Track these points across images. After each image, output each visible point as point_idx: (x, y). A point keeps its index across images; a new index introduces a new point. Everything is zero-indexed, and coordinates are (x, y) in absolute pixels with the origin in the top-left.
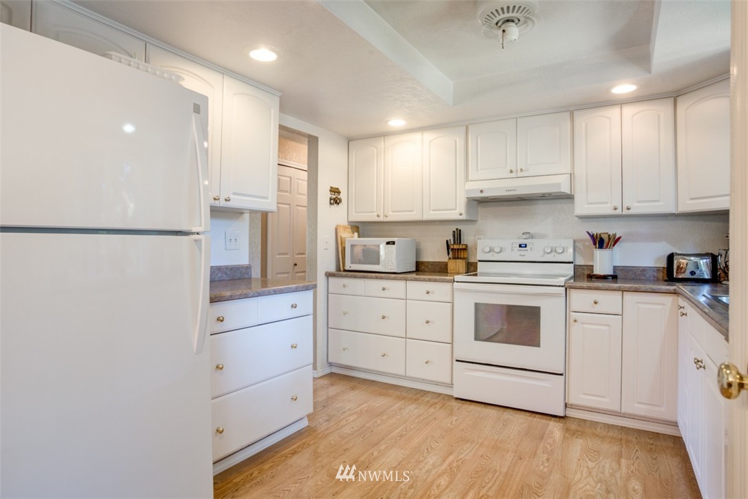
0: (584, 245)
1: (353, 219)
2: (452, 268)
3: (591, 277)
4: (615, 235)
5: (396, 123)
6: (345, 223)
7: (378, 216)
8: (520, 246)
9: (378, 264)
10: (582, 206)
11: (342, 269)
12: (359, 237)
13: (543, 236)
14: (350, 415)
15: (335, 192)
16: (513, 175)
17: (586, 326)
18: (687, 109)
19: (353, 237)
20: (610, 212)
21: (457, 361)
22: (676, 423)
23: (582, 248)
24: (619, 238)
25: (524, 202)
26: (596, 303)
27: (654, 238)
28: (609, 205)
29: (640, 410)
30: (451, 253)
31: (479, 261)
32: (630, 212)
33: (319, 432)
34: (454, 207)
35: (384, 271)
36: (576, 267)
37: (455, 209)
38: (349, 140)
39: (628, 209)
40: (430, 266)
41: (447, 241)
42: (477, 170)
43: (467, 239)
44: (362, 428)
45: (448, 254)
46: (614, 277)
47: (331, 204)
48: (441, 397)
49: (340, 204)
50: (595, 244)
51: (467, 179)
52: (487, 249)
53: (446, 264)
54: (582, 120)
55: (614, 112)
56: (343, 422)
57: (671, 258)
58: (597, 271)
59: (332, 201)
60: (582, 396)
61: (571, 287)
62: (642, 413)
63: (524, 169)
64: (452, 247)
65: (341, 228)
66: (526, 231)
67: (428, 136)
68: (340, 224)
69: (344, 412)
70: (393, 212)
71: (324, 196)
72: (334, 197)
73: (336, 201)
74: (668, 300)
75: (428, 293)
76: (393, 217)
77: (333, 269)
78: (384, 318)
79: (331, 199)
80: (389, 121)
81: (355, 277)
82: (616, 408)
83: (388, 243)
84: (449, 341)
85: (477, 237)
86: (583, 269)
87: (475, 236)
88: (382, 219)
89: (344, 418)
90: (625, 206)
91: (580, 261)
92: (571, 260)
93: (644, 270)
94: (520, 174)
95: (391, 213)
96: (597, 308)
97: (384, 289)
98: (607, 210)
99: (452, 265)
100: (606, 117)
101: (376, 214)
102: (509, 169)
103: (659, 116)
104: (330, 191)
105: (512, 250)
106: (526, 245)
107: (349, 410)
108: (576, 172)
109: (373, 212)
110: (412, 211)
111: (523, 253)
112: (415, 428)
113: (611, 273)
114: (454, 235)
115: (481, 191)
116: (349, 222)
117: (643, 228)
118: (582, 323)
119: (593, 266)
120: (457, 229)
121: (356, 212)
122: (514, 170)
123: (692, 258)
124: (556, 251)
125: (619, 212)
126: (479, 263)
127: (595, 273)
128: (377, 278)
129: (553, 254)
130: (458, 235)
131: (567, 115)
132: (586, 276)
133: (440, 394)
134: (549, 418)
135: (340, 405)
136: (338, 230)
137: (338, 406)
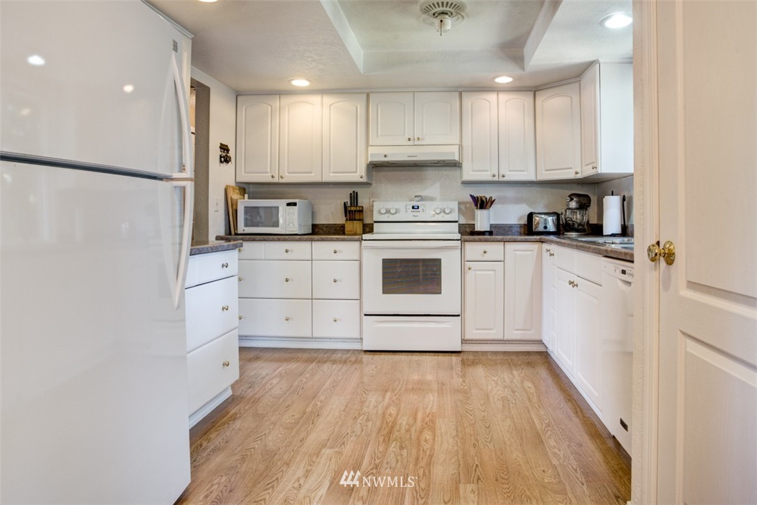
0: (465, 206)
1: (239, 180)
2: (349, 229)
3: (474, 233)
4: (491, 198)
5: (300, 83)
6: (232, 183)
7: (273, 177)
8: (413, 208)
9: (278, 226)
10: (469, 173)
11: (233, 233)
12: (249, 198)
13: (432, 199)
14: (272, 379)
15: (224, 149)
16: (411, 143)
17: (477, 272)
18: (542, 101)
19: (244, 199)
20: (490, 178)
21: (366, 315)
22: (541, 341)
23: (464, 209)
24: (494, 200)
25: (417, 168)
26: (485, 252)
27: (518, 201)
28: (489, 173)
29: (517, 335)
30: (348, 215)
31: (375, 222)
32: (505, 179)
33: (248, 397)
34: (354, 170)
35: (284, 233)
36: (460, 226)
37: (356, 172)
38: (238, 95)
39: (503, 176)
40: (324, 229)
41: (345, 203)
42: (377, 136)
43: (363, 201)
44: (291, 387)
45: (346, 216)
46: (491, 233)
47: (221, 162)
48: (350, 352)
49: (230, 163)
50: (476, 205)
51: (367, 145)
52: (383, 211)
53: (343, 226)
54: (469, 100)
55: (492, 97)
56: (268, 386)
57: (530, 216)
58: (478, 228)
59: (223, 159)
60: (475, 331)
61: (465, 241)
62: (519, 338)
63: (420, 137)
64: (349, 209)
65: (231, 189)
66: (417, 194)
67: (328, 100)
68: (229, 184)
69: (263, 378)
70: (289, 173)
71: (215, 153)
72: (224, 154)
73: (225, 159)
74: (535, 246)
75: (335, 252)
76: (288, 178)
77: (222, 233)
78: (287, 280)
79: (221, 157)
80: (293, 80)
81: (254, 240)
82: (500, 337)
83: (289, 204)
84: (358, 297)
85: (372, 200)
86: (466, 227)
87: (369, 198)
88: (276, 180)
89: (266, 383)
90: (501, 174)
91: (463, 221)
92: (457, 220)
93: (511, 226)
94: (417, 142)
95: (287, 174)
96: (486, 257)
97: (287, 251)
98: (486, 176)
99: (349, 226)
100: (488, 101)
101: (270, 175)
102: (407, 137)
103: (524, 104)
104: (220, 148)
105: (406, 211)
106: (418, 207)
107: (267, 375)
108: (464, 144)
109: (267, 173)
110: (311, 173)
111: (416, 214)
112: (342, 378)
113: (489, 230)
114: (351, 197)
115: (385, 156)
116: (236, 183)
117: (510, 193)
118: (475, 270)
119: (474, 225)
120: (354, 192)
121: (245, 172)
122: (412, 138)
123: (543, 216)
124: (444, 212)
125: (496, 179)
126: (375, 224)
127: (476, 230)
128: (279, 240)
129: (442, 214)
130: (354, 197)
131: (457, 94)
132: (469, 233)
133: (349, 350)
134: (450, 354)
135: (254, 372)
136: (228, 191)
137: (253, 374)
